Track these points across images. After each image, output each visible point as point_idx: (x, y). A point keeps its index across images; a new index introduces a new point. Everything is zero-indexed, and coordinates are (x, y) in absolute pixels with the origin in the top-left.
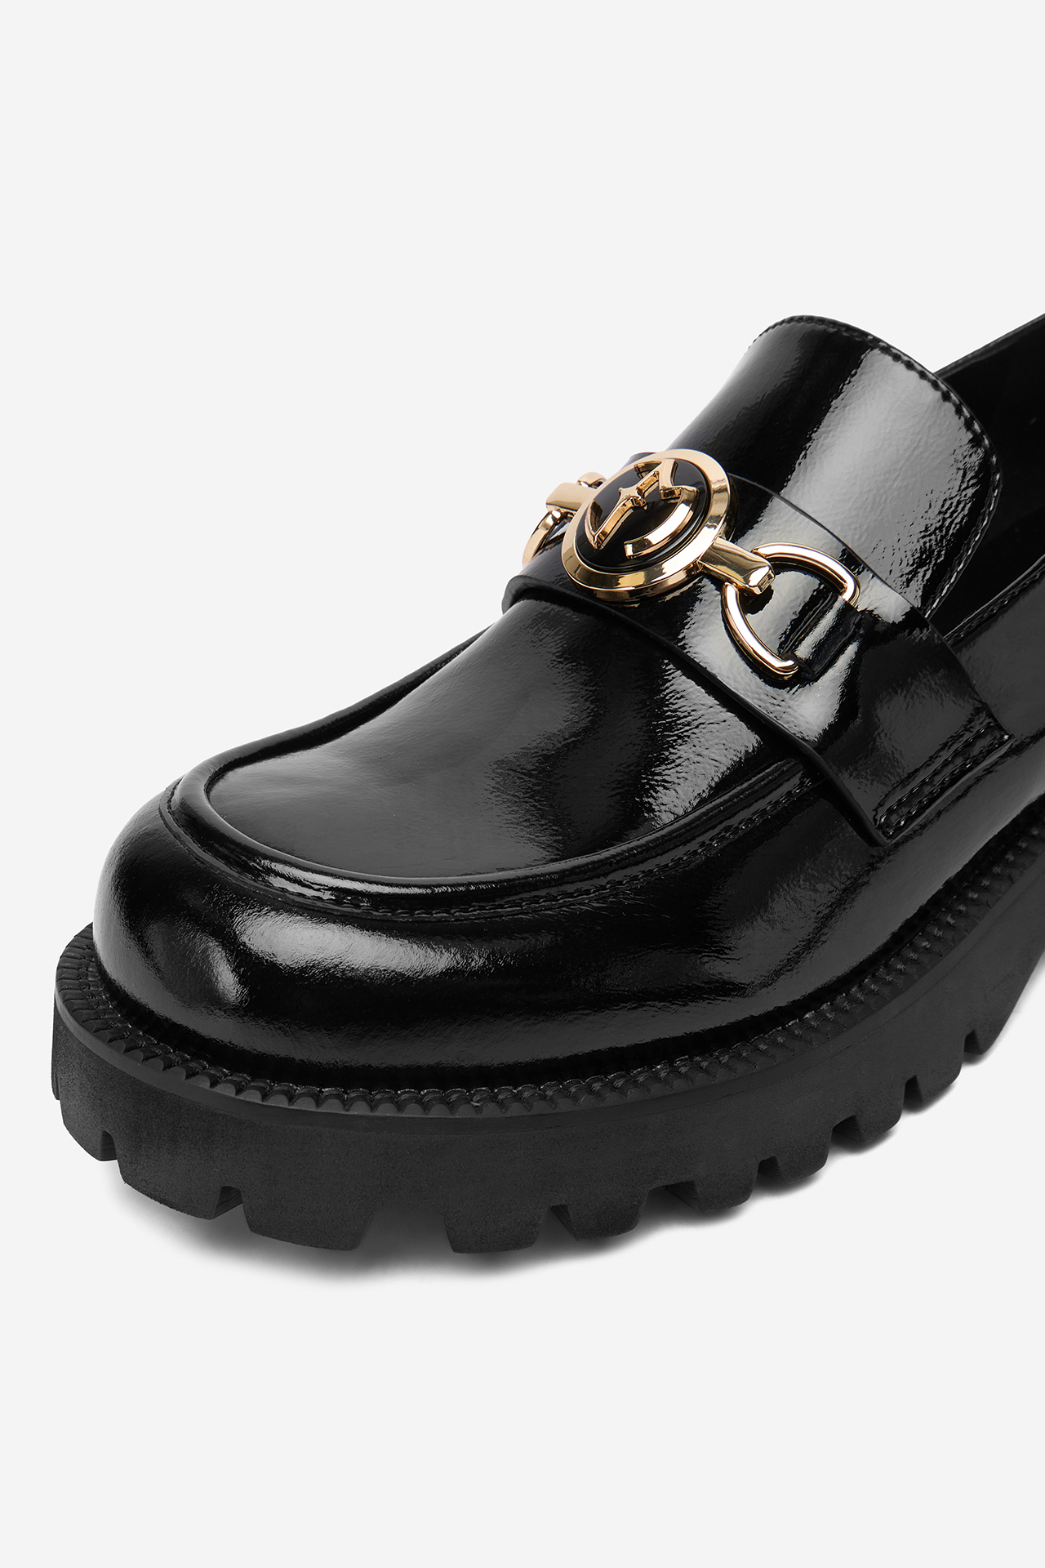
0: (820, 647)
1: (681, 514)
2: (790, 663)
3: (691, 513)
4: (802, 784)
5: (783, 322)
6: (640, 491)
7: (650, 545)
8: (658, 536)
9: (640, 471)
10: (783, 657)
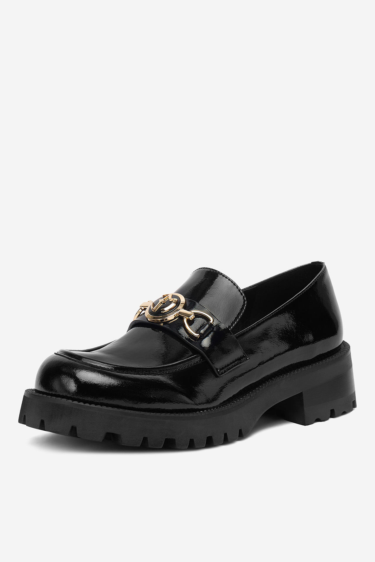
0: (205, 332)
1: (173, 305)
2: (198, 335)
3: (176, 305)
4: (200, 360)
5: (202, 268)
6: (164, 300)
7: (164, 311)
8: (166, 309)
9: (164, 296)
10: (196, 332)
